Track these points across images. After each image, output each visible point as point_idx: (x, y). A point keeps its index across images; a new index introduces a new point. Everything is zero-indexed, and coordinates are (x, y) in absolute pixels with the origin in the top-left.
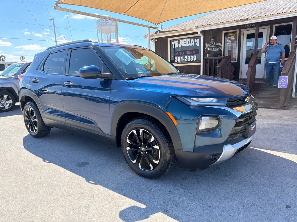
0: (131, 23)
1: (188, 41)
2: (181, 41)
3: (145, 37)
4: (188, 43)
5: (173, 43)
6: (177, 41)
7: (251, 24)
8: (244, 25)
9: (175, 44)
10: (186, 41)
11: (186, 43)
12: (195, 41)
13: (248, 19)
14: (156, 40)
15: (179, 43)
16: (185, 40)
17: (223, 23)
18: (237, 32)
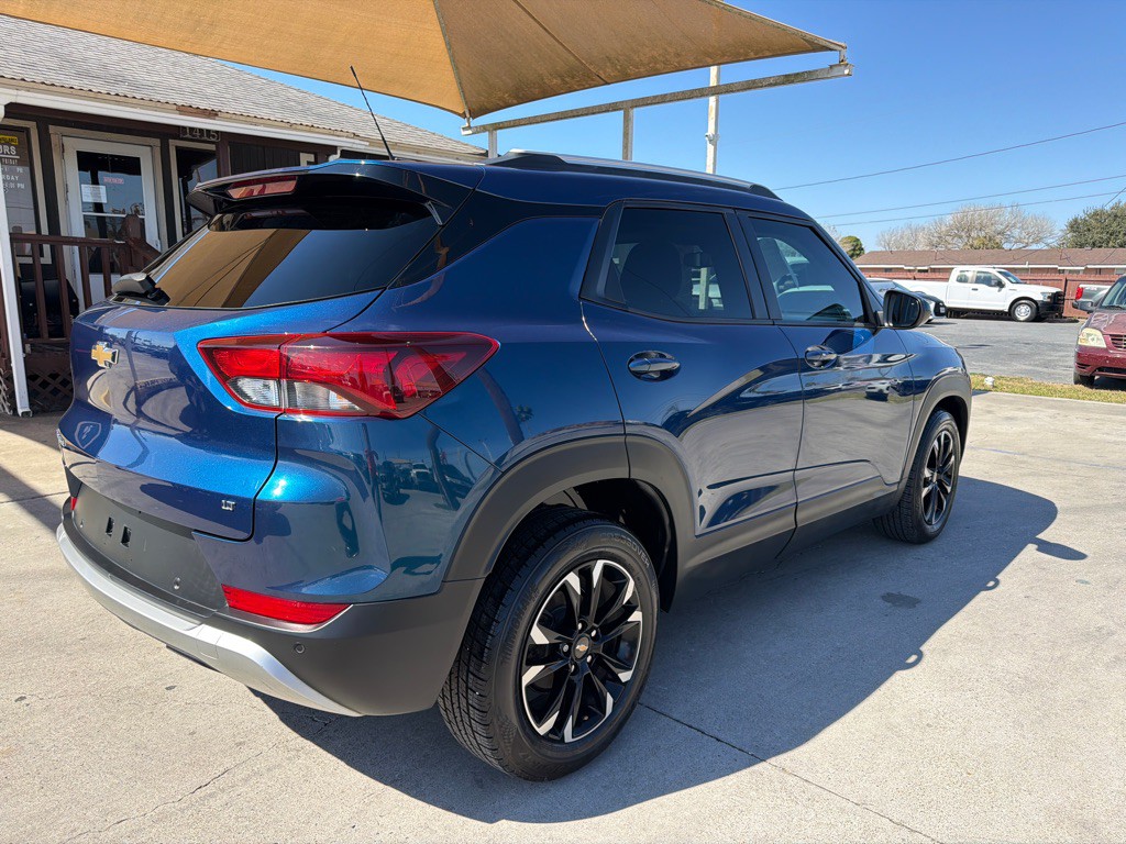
7: (208, 131)
8: (184, 128)
13: (217, 115)
17: (146, 103)
18: (27, 131)
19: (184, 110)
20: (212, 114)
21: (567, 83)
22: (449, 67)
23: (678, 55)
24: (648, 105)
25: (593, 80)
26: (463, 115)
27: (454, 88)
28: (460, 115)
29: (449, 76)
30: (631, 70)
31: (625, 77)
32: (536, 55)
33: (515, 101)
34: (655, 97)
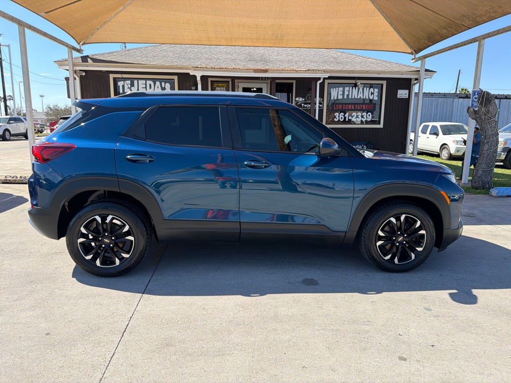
0: (45, 34)
1: (150, 85)
2: (136, 82)
3: (60, 63)
4: (150, 88)
5: (120, 84)
6: (129, 82)
7: (267, 77)
9: (123, 86)
10: (146, 84)
11: (146, 88)
12: (163, 86)
14: (84, 74)
15: (132, 85)
16: (144, 82)
18: (228, 82)
19: (256, 71)
20: (266, 71)
21: (450, 31)
22: (395, 33)
23: (500, 7)
24: (490, 36)
25: (461, 27)
26: (412, 53)
27: (402, 42)
28: (409, 53)
29: (396, 36)
30: (478, 19)
31: (478, 24)
32: (429, 21)
33: (431, 44)
34: (494, 32)
